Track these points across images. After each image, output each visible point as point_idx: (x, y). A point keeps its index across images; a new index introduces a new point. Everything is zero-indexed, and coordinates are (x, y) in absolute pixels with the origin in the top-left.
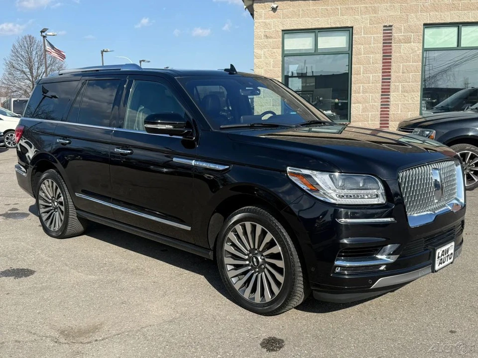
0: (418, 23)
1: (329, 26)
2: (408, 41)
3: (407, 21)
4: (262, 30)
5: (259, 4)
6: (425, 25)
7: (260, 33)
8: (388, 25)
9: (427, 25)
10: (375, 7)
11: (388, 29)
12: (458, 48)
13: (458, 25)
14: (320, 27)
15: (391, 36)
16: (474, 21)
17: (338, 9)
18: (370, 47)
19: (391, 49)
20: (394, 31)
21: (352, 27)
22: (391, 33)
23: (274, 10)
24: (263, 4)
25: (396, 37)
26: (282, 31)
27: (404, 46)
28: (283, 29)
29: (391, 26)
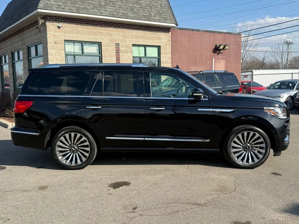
0: (130, 44)
1: (90, 41)
2: (126, 52)
3: (125, 42)
4: (52, 38)
5: (49, 23)
6: (133, 45)
7: (51, 40)
8: (117, 43)
9: (134, 45)
10: (111, 33)
11: (117, 45)
12: (146, 57)
13: (145, 46)
14: (85, 40)
15: (119, 49)
16: (151, 45)
17: (93, 32)
18: (110, 54)
19: (119, 56)
20: (120, 47)
21: (101, 43)
22: (119, 47)
23: (59, 27)
24: (52, 23)
25: (121, 50)
26: (64, 40)
27: (125, 54)
28: (65, 39)
29: (119, 44)
